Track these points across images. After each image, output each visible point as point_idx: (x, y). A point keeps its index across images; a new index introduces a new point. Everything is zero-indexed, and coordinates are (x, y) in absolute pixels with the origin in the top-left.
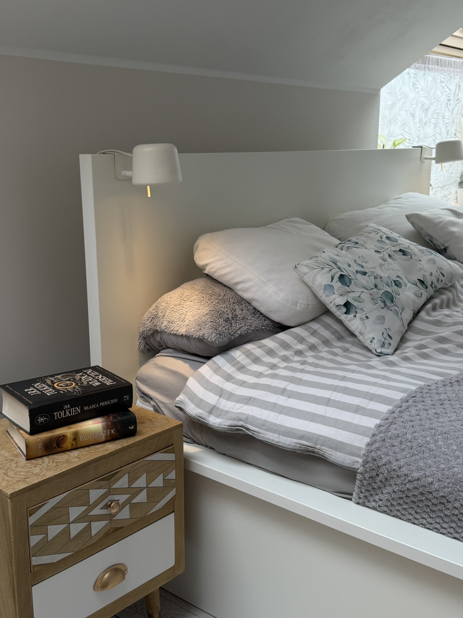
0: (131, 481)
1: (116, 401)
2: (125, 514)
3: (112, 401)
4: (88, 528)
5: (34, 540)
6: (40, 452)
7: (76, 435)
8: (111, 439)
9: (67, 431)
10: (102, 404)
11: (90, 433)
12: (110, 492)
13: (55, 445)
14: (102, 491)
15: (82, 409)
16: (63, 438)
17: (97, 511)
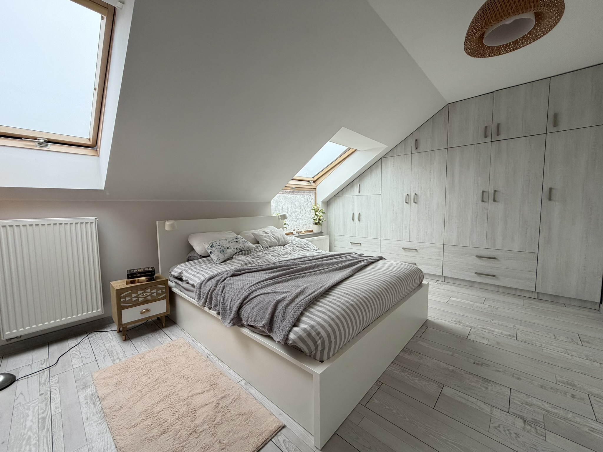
0: (151, 290)
1: (150, 273)
2: (149, 297)
3: (149, 274)
4: (138, 299)
5: (122, 300)
6: (129, 283)
7: (138, 280)
8: (148, 281)
9: (137, 279)
10: (146, 274)
11: (143, 280)
12: (144, 292)
13: (133, 282)
14: (142, 292)
15: (141, 275)
16: (135, 280)
17: (140, 296)
